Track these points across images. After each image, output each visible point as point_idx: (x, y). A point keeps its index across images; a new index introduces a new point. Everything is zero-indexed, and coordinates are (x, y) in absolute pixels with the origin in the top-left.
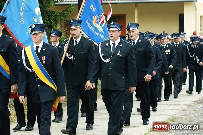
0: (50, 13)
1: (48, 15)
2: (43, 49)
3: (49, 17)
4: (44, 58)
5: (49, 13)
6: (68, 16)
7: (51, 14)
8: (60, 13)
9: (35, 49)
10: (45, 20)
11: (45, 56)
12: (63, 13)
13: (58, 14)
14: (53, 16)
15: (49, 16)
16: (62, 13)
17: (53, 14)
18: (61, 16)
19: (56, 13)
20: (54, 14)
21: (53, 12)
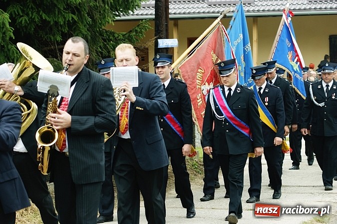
0: (107, 35)
1: (102, 39)
2: (266, 91)
3: (106, 42)
4: (267, 99)
5: (105, 35)
6: (137, 40)
7: (109, 37)
8: (124, 35)
9: (258, 91)
10: (99, 48)
11: (267, 98)
12: (129, 36)
13: (121, 37)
14: (111, 40)
15: (105, 40)
16: (127, 36)
17: (111, 37)
18: (126, 40)
19: (116, 36)
20: (114, 36)
21: (113, 34)
